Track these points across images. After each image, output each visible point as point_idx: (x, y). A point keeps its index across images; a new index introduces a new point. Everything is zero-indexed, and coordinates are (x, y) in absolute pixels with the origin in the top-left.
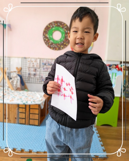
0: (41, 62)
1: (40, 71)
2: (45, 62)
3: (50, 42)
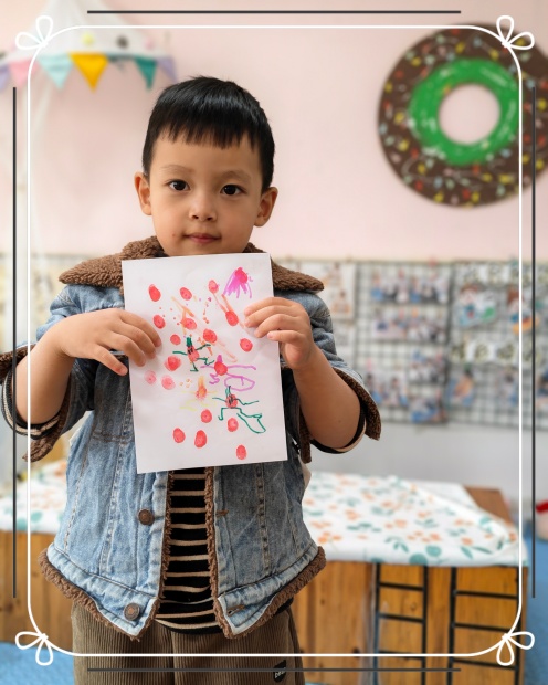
0: (366, 283)
1: (357, 342)
2: (388, 281)
3: (428, 157)
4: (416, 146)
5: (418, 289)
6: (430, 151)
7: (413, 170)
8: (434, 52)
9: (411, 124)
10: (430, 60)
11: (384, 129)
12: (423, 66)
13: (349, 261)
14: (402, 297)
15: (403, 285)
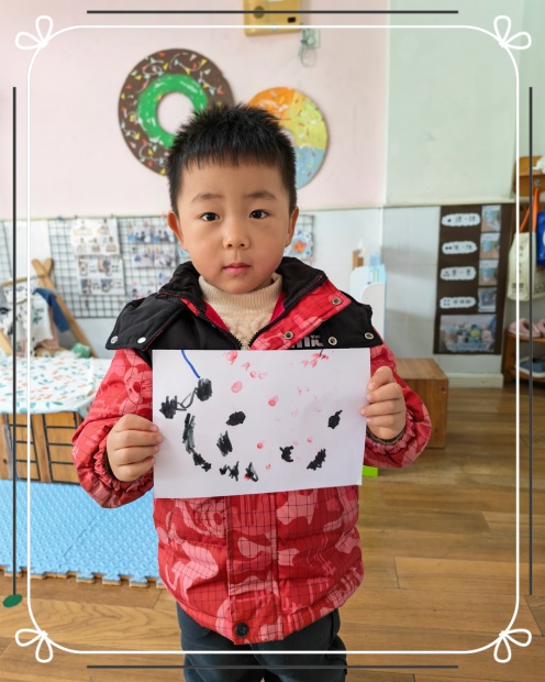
0: (125, 231)
1: (124, 269)
2: (138, 229)
3: (153, 144)
4: (145, 136)
5: (157, 234)
6: (154, 140)
7: (145, 153)
8: (149, 70)
9: (140, 121)
10: (147, 76)
11: (123, 125)
12: (143, 80)
13: (112, 217)
14: (148, 239)
15: (147, 232)
